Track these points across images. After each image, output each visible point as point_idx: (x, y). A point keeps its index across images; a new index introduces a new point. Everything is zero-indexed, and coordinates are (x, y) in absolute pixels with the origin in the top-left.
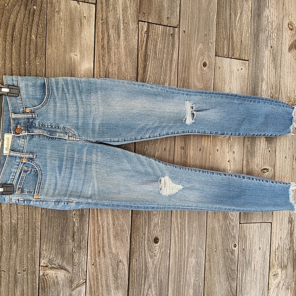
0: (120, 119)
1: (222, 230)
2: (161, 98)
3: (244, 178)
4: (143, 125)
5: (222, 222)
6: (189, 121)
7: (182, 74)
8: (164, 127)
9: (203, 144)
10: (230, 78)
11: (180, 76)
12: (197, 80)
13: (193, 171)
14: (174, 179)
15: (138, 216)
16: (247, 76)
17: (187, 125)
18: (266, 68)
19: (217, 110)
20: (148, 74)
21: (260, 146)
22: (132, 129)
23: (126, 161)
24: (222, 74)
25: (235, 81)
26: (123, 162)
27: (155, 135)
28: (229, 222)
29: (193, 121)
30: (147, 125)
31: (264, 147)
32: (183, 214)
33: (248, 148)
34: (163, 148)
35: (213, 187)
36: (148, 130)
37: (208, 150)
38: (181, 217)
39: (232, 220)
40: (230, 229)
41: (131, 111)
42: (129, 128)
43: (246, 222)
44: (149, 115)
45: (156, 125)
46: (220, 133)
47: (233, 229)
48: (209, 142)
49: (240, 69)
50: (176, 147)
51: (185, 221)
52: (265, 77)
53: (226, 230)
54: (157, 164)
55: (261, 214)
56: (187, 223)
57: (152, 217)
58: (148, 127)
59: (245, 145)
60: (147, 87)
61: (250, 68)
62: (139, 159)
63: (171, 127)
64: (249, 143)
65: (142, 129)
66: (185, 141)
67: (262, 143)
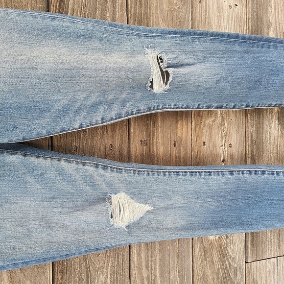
0: (10, 92)
1: (218, 278)
2: (96, 44)
3: (263, 173)
4: (66, 102)
5: (217, 265)
6: (159, 87)
7: (135, 8)
8: (111, 103)
9: (179, 134)
10: (219, 20)
11: (132, 12)
12: (164, 20)
13: (174, 176)
14: (136, 194)
15: (66, 277)
16: (244, 17)
17: (155, 95)
18: (273, 7)
19: (208, 65)
20: (70, 6)
21: (270, 133)
22: (42, 112)
23: (32, 180)
24: (205, 11)
25: (226, 24)
26: (26, 183)
27: (94, 121)
28: (229, 263)
29: (168, 87)
30: (75, 101)
31: (276, 135)
32: (152, 261)
33: (252, 136)
34: (108, 144)
35: (208, 199)
36: (77, 111)
37: (189, 144)
38: (147, 267)
39: (234, 259)
40: (232, 274)
41: (32, 72)
42: (37, 110)
43: (255, 259)
44: (72, 78)
45: (93, 99)
46: (215, 105)
47: (235, 273)
48: (190, 129)
49: (233, 6)
50: (132, 142)
51: (155, 273)
52: (272, 20)
53: (224, 277)
54: (101, 175)
55: (277, 244)
56: (158, 275)
57: (93, 274)
58: (77, 106)
59: (248, 133)
60: (63, 22)
61: (250, 5)
62: (60, 172)
63: (124, 102)
64: (254, 129)
65: (65, 111)
66: (148, 131)
67: (272, 129)
